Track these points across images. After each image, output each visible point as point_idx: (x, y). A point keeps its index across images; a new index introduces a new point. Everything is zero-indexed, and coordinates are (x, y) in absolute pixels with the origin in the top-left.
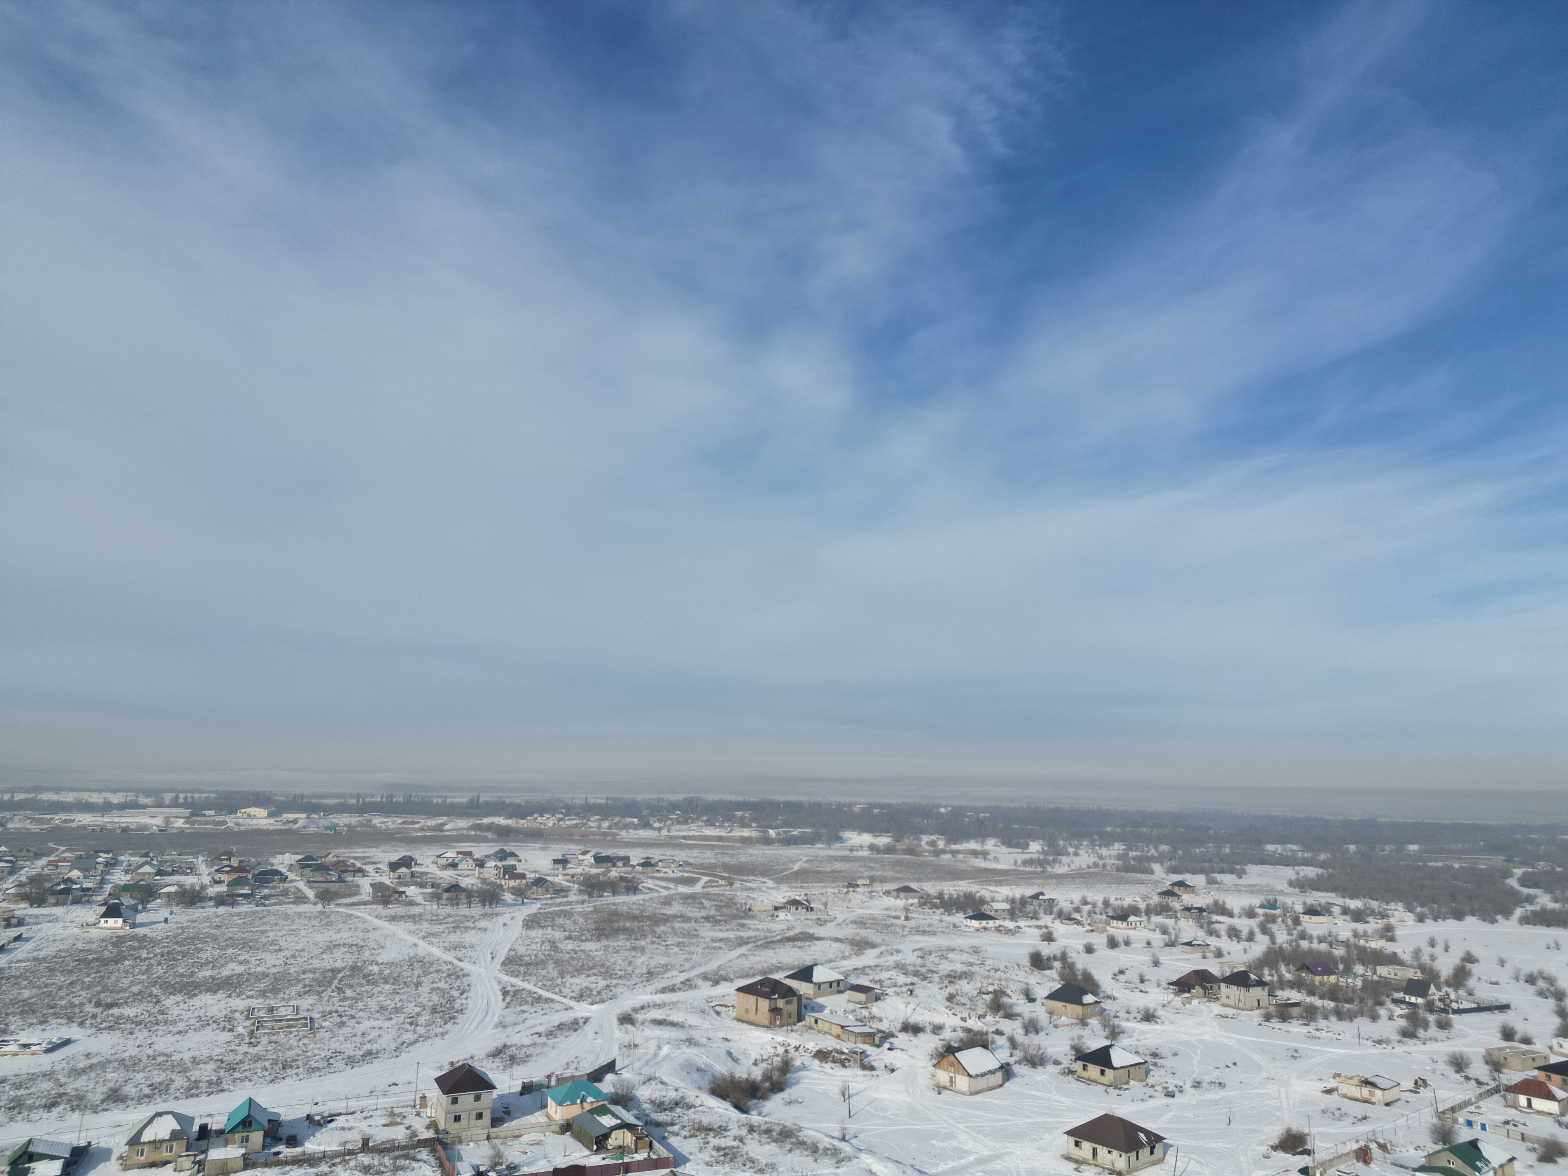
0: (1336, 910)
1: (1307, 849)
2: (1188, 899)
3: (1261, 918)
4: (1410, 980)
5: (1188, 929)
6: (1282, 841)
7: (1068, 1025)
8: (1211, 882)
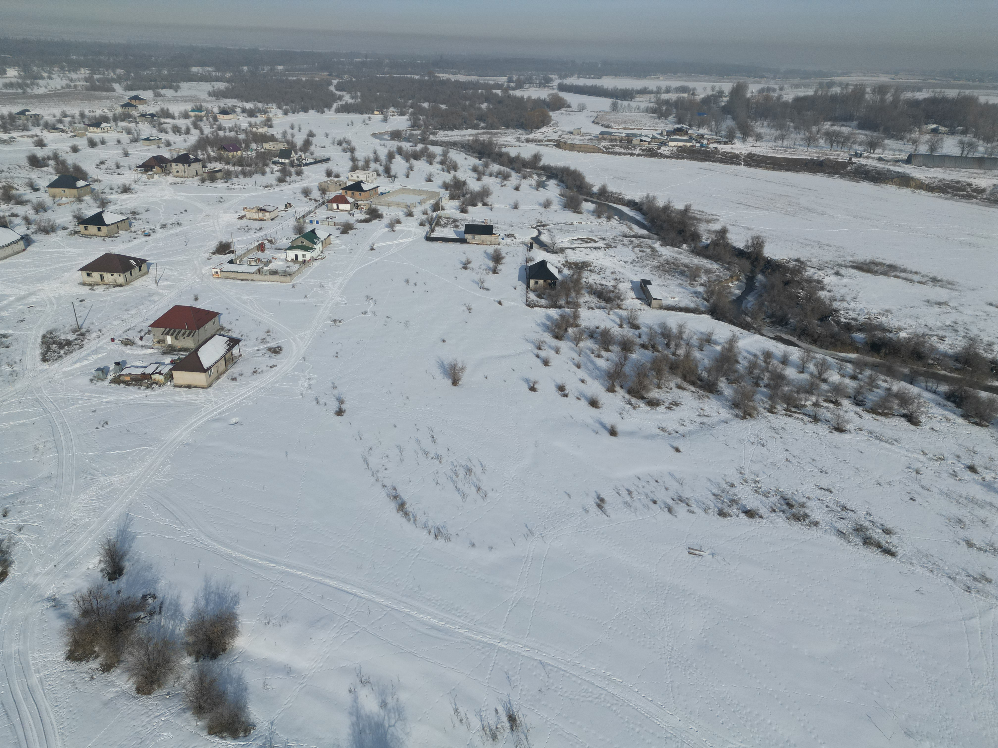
0: (238, 110)
1: (218, 70)
2: (142, 108)
3: (193, 119)
4: (281, 150)
5: (145, 129)
6: (202, 64)
7: (68, 203)
8: (157, 95)
